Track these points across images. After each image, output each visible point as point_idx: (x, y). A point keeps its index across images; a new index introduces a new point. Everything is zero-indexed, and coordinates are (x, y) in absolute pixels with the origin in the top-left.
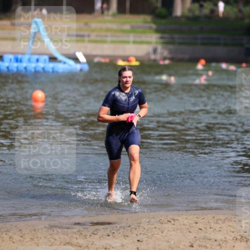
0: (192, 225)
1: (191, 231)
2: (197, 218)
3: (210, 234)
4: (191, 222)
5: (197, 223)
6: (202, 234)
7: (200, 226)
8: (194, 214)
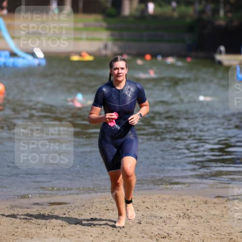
0: (140, 204)
1: (139, 209)
2: (145, 197)
3: (156, 212)
4: (139, 201)
5: (144, 202)
6: (149, 213)
7: (147, 204)
8: (142, 194)
